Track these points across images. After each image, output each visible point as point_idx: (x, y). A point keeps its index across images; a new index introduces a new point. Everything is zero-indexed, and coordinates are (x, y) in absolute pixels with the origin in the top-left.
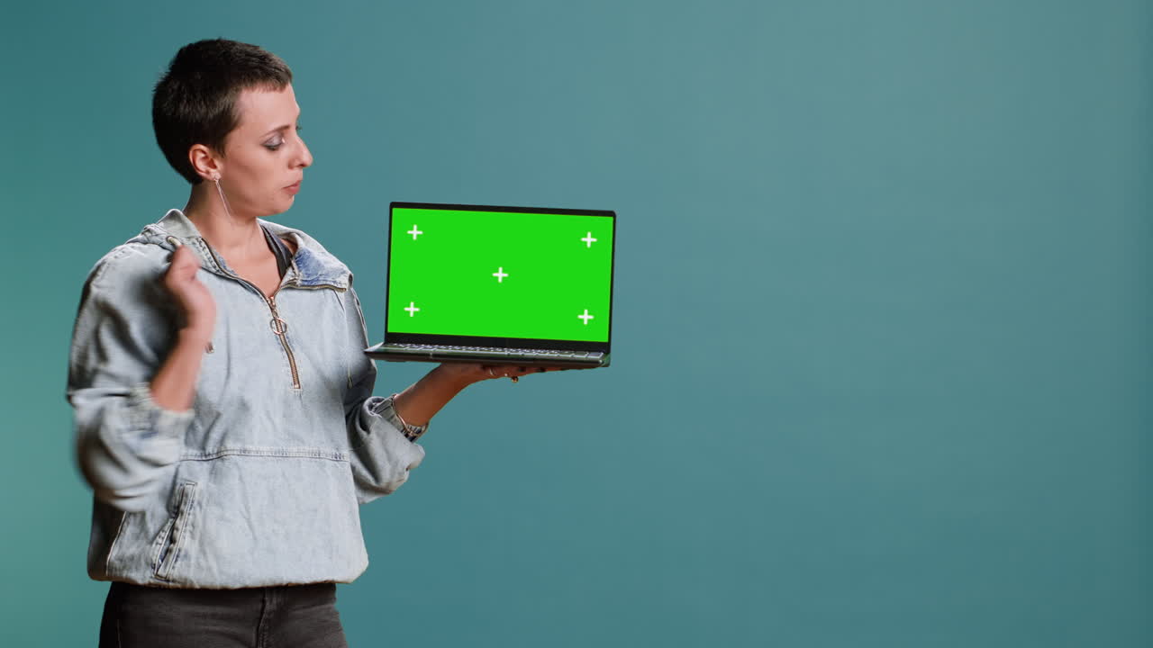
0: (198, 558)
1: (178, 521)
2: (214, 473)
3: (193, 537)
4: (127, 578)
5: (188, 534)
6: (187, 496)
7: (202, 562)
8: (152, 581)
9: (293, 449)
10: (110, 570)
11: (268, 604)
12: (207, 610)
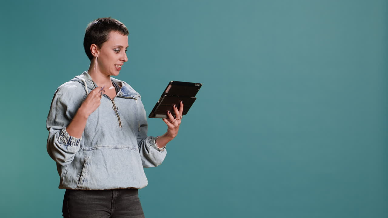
0: (90, 181)
1: (83, 169)
2: (93, 153)
3: (88, 174)
4: (69, 187)
5: (87, 173)
6: (86, 162)
7: (91, 181)
8: (76, 188)
9: (120, 146)
10: (64, 186)
11: (114, 195)
12: (95, 197)
